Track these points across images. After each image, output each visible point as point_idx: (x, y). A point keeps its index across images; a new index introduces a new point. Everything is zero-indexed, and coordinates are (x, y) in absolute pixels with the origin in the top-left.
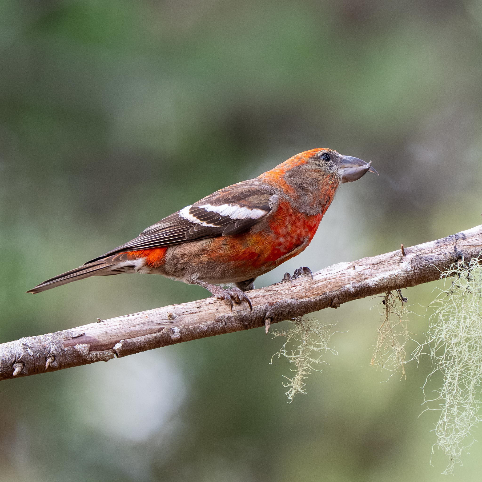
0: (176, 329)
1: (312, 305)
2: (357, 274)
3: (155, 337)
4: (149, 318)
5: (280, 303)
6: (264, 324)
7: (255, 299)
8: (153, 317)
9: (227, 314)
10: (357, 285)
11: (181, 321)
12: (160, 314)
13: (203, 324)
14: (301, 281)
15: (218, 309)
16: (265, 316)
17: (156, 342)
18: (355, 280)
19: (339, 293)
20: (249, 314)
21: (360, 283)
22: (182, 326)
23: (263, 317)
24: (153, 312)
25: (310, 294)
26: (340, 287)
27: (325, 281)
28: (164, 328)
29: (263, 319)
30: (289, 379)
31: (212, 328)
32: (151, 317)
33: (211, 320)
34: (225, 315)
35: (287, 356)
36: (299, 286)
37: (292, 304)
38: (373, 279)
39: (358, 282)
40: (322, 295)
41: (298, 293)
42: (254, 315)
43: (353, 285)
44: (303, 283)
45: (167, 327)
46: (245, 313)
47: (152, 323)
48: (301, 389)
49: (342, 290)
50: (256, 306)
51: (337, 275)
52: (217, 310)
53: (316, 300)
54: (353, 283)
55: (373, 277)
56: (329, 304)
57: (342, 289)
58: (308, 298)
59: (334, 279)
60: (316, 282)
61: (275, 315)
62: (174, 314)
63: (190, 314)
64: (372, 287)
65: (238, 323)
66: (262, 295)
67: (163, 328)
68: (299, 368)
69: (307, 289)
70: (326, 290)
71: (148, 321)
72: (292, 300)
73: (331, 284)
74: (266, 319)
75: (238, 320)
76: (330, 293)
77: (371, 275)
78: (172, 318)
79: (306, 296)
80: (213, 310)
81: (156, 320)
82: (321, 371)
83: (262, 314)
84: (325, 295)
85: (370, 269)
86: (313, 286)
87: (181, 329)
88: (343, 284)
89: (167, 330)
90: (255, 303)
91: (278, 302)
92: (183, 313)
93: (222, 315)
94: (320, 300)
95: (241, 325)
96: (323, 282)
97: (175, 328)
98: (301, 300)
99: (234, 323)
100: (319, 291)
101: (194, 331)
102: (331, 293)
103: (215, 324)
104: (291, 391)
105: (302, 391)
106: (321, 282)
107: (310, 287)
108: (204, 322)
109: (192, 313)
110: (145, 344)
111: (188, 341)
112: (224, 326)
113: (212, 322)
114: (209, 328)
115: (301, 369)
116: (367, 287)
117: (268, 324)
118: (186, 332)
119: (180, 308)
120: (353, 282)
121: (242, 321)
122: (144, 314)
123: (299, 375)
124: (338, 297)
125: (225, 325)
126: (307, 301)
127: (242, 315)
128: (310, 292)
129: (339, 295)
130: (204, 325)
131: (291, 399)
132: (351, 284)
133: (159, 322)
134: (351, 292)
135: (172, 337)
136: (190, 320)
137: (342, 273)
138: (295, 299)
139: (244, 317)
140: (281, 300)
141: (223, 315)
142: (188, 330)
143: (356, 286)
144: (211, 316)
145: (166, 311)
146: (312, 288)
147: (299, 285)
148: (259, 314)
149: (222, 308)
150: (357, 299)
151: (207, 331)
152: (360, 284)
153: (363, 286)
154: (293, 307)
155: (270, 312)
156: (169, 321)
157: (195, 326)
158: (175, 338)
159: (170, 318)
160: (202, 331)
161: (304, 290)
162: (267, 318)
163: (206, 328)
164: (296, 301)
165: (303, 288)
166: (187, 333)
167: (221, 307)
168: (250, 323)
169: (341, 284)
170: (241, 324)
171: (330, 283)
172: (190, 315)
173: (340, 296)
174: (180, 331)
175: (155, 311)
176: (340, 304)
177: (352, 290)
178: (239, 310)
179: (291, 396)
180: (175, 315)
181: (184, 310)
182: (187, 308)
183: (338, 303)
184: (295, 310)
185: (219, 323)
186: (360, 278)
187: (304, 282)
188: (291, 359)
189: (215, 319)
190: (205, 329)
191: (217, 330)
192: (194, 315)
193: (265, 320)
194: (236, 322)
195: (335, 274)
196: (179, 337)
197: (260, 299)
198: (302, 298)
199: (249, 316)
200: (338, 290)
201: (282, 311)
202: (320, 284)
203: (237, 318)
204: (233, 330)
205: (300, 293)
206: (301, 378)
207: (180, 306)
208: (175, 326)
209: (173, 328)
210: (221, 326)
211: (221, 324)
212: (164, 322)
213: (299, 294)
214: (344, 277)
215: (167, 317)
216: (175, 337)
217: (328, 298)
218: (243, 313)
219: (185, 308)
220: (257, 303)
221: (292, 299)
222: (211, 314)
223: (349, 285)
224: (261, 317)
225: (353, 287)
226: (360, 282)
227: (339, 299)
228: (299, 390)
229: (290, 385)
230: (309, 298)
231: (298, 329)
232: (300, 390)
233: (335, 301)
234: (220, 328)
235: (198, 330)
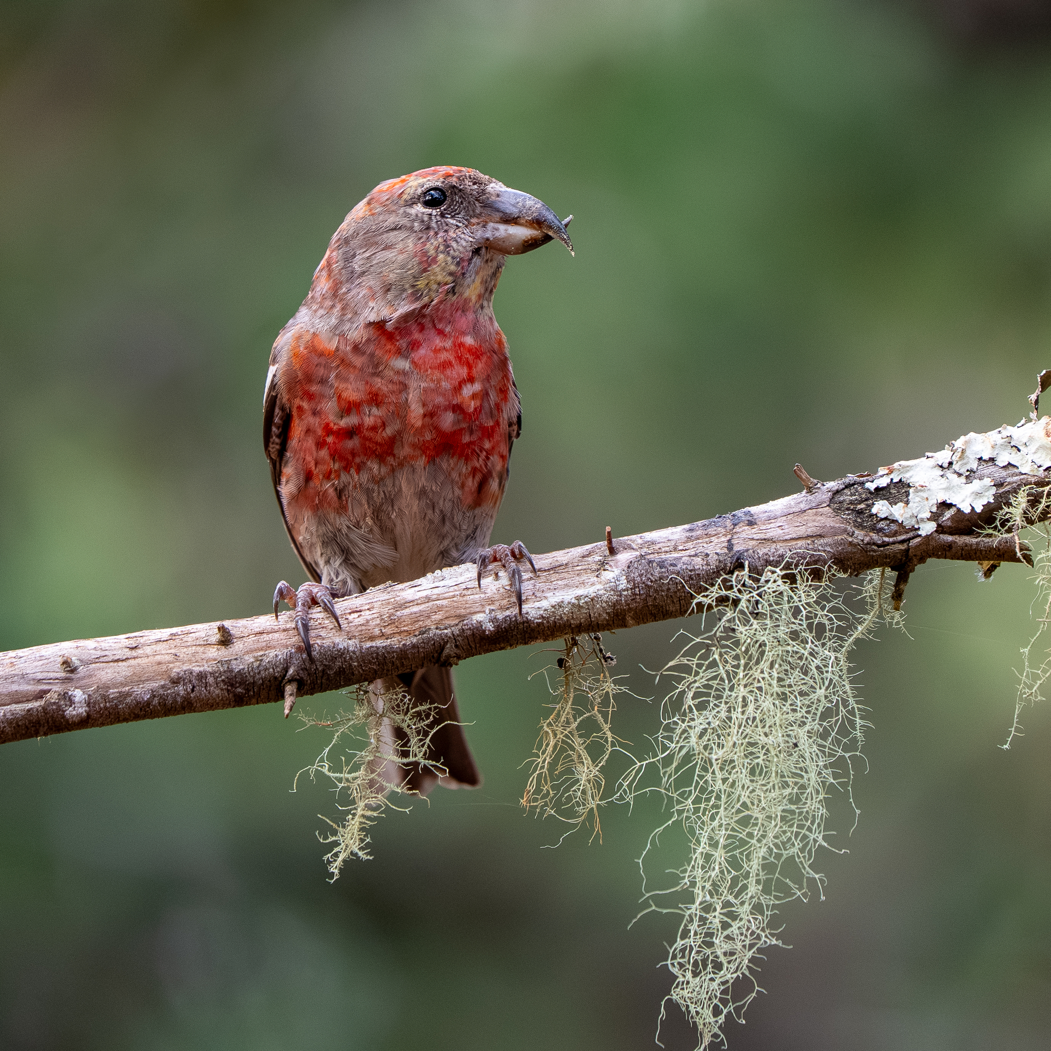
0: (78, 695)
1: (394, 657)
2: (502, 590)
3: (29, 710)
4: (16, 667)
5: (321, 647)
6: (282, 697)
7: (265, 635)
8: (26, 665)
9: (198, 666)
10: (500, 616)
11: (90, 676)
12: (43, 658)
13: (141, 686)
14: (373, 600)
15: (178, 654)
16: (285, 675)
17: (30, 722)
18: (497, 604)
19: (458, 632)
20: (248, 668)
21: (507, 611)
22: (93, 688)
23: (280, 679)
24: (27, 654)
25: (392, 632)
26: (462, 618)
27: (428, 602)
28: (49, 691)
29: (281, 682)
30: (332, 824)
31: (161, 696)
32: (22, 665)
33: (160, 679)
34: (194, 668)
35: (331, 774)
36: (368, 612)
37: (348, 651)
38: (537, 604)
39: (502, 608)
40: (419, 635)
41: (364, 628)
42: (259, 673)
43: (492, 615)
44: (376, 605)
45: (57, 689)
46: (239, 666)
47: (24, 677)
48: (361, 849)
49: (465, 625)
50: (267, 652)
51: (456, 591)
52: (176, 655)
53: (403, 645)
54: (491, 611)
55: (538, 599)
56: (433, 656)
57: (465, 622)
58: (387, 639)
59: (449, 600)
60: (407, 605)
61: (309, 674)
62: (76, 661)
63: (111, 662)
64: (534, 623)
65: (222, 689)
66: (280, 626)
67: (46, 692)
68: (357, 801)
69: (386, 619)
70: (428, 623)
71: (13, 672)
72: (350, 641)
73: (441, 611)
74: (286, 683)
75: (223, 681)
76: (437, 631)
77: (534, 594)
78: (70, 667)
79: (383, 635)
80: (166, 656)
81: (33, 671)
82: (407, 810)
83: (278, 672)
84: (425, 635)
85: (532, 582)
86: (398, 613)
87: (89, 695)
88: (468, 611)
89: (56, 696)
90: (264, 644)
91: (316, 645)
92: (97, 660)
93: (185, 668)
94: (414, 646)
95: (229, 694)
96: (423, 606)
97: (75, 693)
98: (369, 644)
99: (212, 688)
100: (411, 624)
101: (119, 702)
102: (440, 632)
103: (169, 689)
104: (336, 855)
105: (360, 854)
106: (419, 606)
107: (393, 615)
108: (143, 682)
109: (117, 661)
110: (5, 727)
111: (103, 724)
112: (188, 693)
113: (163, 683)
114: (154, 696)
115: (362, 804)
116: (524, 622)
117: (291, 695)
118: (102, 703)
119: (89, 648)
120: (492, 607)
121: (232, 685)
122: (7, 657)
123: (357, 816)
124: (456, 642)
125: (193, 690)
126: (383, 647)
127: (231, 671)
128: (393, 625)
129: (458, 636)
130: (142, 688)
131: (336, 871)
132: (487, 612)
133: (40, 676)
134: (484, 631)
135: (68, 712)
136: (110, 676)
137: (468, 587)
138: (357, 641)
139: (236, 675)
140: (324, 642)
141: (188, 668)
142: (105, 698)
143: (498, 617)
144: (161, 670)
145: (58, 653)
146: (396, 617)
147: (368, 609)
148: (271, 670)
149: (187, 653)
150: (500, 649)
151: (148, 703)
152: (508, 613)
153: (514, 619)
154: (351, 658)
155: (298, 667)
156: (63, 675)
157: (123, 690)
158: (74, 715)
159: (67, 667)
160: (138, 703)
161: (378, 621)
162: (290, 681)
163: (148, 697)
164: (358, 646)
165: (375, 616)
166: (102, 705)
167: (185, 650)
168: (250, 690)
169: (463, 612)
170: (228, 691)
171: (440, 608)
172: (112, 664)
173: (460, 638)
174: (87, 699)
175: (31, 652)
176: (459, 657)
177: (490, 627)
178: (227, 659)
179: (334, 867)
180: (77, 663)
181: (99, 653)
182: (107, 648)
183: (454, 657)
184: (355, 666)
185: (177, 686)
186: (508, 601)
187: (380, 603)
188: (340, 780)
189: (170, 676)
190: (146, 699)
191: (172, 704)
192: (120, 664)
193: (284, 685)
194: (217, 686)
195: (452, 589)
196: (84, 713)
197: (276, 635)
198: (372, 638)
199: (249, 673)
200: (457, 625)
201: (325, 665)
202: (415, 609)
203: (221, 677)
204: (210, 705)
205: (369, 628)
206: (361, 823)
207: (90, 644)
208: (76, 688)
209: (70, 693)
210: (182, 693)
211: (181, 688)
212: (51, 677)
213: (366, 630)
214: (472, 597)
215: (59, 665)
216: (74, 713)
217: (432, 642)
218: (234, 667)
219: (101, 649)
220: (268, 645)
221: (350, 639)
222: (159, 663)
223: (482, 615)
224: (276, 678)
225: (491, 621)
226: (508, 609)
227: (456, 646)
228: (356, 850)
229: (334, 838)
230: (389, 640)
231: (360, 710)
232: (358, 851)
233: (449, 649)
234: (179, 699)
235: (128, 700)
